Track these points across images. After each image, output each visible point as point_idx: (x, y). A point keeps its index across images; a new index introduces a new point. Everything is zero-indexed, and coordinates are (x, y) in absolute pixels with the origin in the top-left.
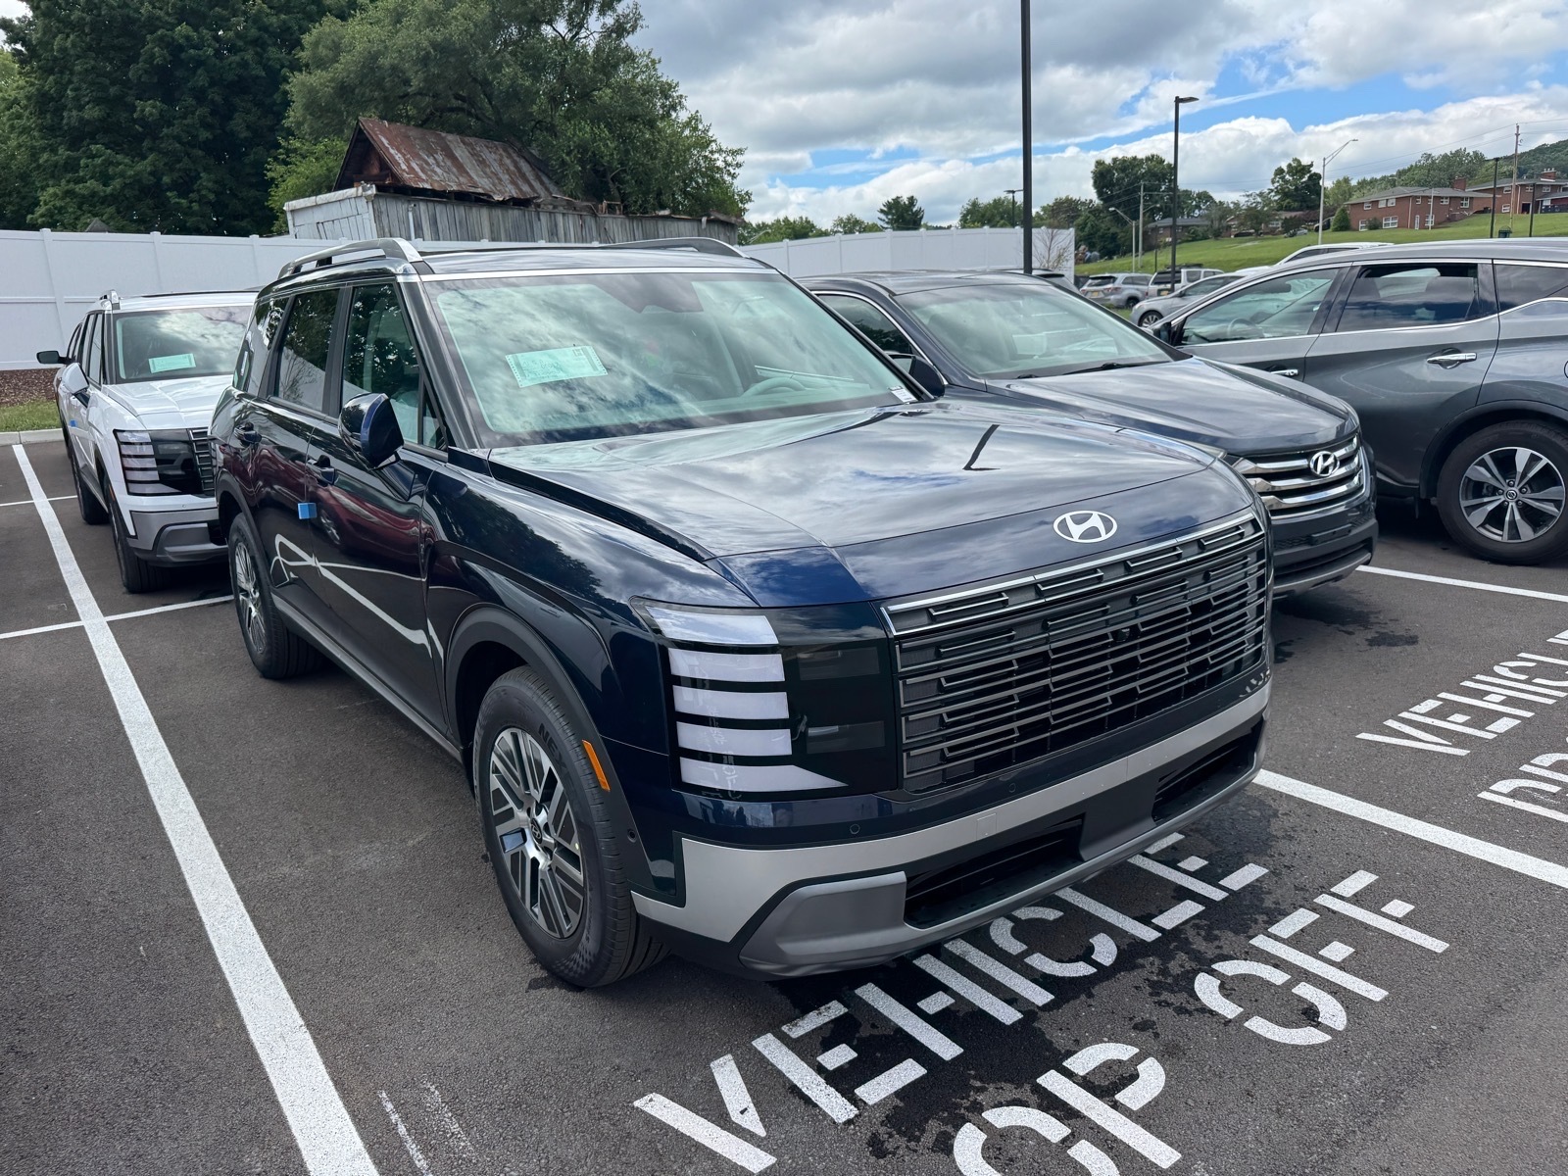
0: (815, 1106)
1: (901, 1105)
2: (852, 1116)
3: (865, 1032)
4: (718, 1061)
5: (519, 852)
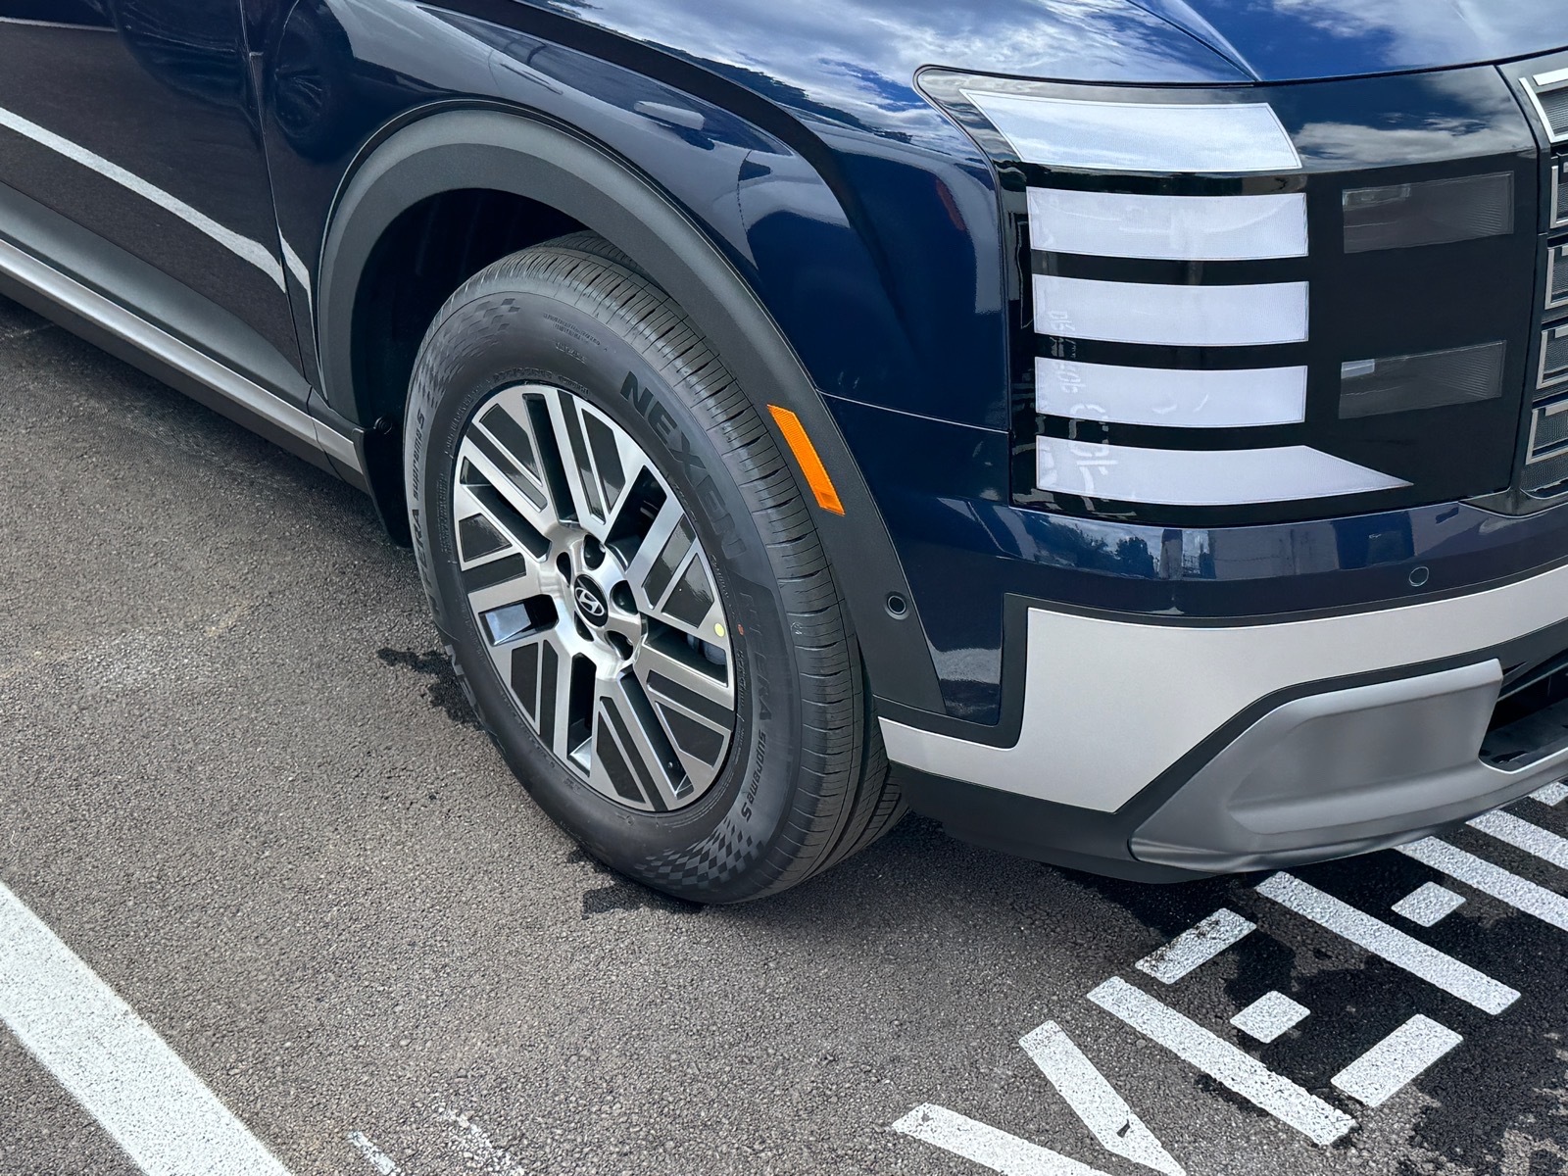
0: (1263, 1113)
1: (1436, 1104)
2: (1345, 1131)
3: (1306, 966)
4: (1032, 1034)
5: (536, 644)
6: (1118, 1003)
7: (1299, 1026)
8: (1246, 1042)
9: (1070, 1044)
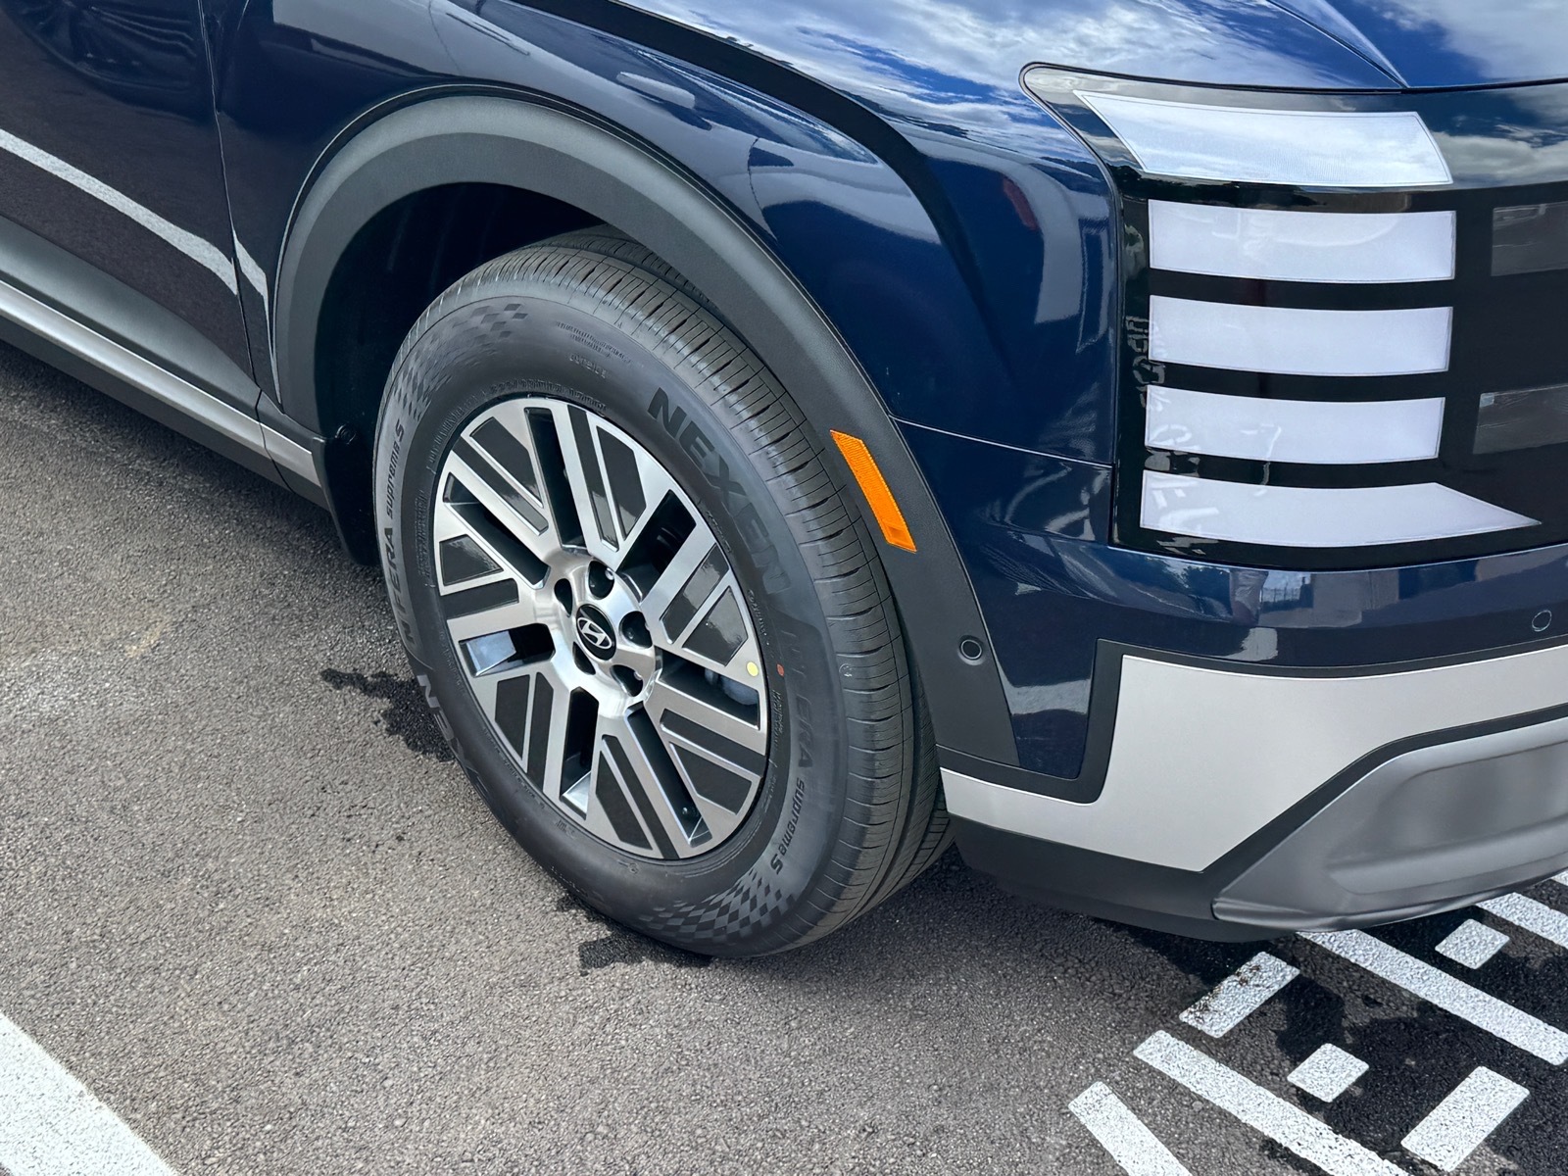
1: (1513, 1167)
3: (1357, 1015)
4: (1082, 1097)
5: (528, 676)
6: (1167, 1060)
7: (1361, 1081)
8: (1308, 1102)
9: (1123, 1109)
